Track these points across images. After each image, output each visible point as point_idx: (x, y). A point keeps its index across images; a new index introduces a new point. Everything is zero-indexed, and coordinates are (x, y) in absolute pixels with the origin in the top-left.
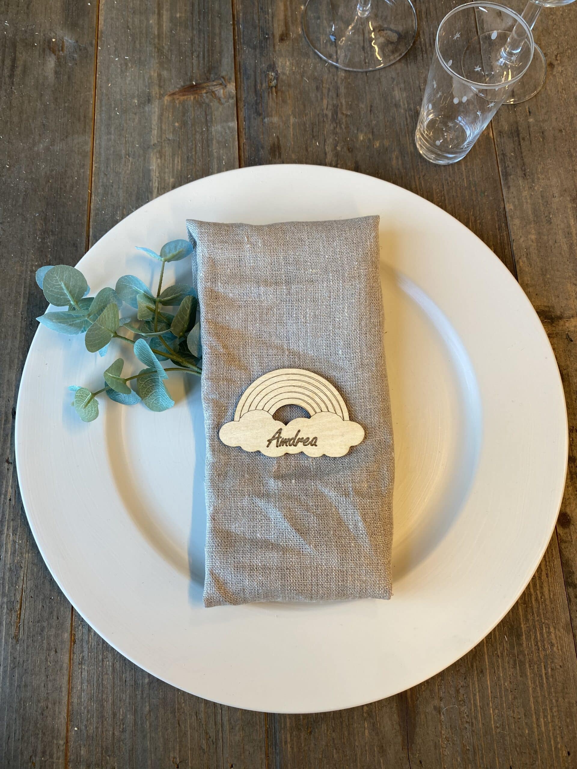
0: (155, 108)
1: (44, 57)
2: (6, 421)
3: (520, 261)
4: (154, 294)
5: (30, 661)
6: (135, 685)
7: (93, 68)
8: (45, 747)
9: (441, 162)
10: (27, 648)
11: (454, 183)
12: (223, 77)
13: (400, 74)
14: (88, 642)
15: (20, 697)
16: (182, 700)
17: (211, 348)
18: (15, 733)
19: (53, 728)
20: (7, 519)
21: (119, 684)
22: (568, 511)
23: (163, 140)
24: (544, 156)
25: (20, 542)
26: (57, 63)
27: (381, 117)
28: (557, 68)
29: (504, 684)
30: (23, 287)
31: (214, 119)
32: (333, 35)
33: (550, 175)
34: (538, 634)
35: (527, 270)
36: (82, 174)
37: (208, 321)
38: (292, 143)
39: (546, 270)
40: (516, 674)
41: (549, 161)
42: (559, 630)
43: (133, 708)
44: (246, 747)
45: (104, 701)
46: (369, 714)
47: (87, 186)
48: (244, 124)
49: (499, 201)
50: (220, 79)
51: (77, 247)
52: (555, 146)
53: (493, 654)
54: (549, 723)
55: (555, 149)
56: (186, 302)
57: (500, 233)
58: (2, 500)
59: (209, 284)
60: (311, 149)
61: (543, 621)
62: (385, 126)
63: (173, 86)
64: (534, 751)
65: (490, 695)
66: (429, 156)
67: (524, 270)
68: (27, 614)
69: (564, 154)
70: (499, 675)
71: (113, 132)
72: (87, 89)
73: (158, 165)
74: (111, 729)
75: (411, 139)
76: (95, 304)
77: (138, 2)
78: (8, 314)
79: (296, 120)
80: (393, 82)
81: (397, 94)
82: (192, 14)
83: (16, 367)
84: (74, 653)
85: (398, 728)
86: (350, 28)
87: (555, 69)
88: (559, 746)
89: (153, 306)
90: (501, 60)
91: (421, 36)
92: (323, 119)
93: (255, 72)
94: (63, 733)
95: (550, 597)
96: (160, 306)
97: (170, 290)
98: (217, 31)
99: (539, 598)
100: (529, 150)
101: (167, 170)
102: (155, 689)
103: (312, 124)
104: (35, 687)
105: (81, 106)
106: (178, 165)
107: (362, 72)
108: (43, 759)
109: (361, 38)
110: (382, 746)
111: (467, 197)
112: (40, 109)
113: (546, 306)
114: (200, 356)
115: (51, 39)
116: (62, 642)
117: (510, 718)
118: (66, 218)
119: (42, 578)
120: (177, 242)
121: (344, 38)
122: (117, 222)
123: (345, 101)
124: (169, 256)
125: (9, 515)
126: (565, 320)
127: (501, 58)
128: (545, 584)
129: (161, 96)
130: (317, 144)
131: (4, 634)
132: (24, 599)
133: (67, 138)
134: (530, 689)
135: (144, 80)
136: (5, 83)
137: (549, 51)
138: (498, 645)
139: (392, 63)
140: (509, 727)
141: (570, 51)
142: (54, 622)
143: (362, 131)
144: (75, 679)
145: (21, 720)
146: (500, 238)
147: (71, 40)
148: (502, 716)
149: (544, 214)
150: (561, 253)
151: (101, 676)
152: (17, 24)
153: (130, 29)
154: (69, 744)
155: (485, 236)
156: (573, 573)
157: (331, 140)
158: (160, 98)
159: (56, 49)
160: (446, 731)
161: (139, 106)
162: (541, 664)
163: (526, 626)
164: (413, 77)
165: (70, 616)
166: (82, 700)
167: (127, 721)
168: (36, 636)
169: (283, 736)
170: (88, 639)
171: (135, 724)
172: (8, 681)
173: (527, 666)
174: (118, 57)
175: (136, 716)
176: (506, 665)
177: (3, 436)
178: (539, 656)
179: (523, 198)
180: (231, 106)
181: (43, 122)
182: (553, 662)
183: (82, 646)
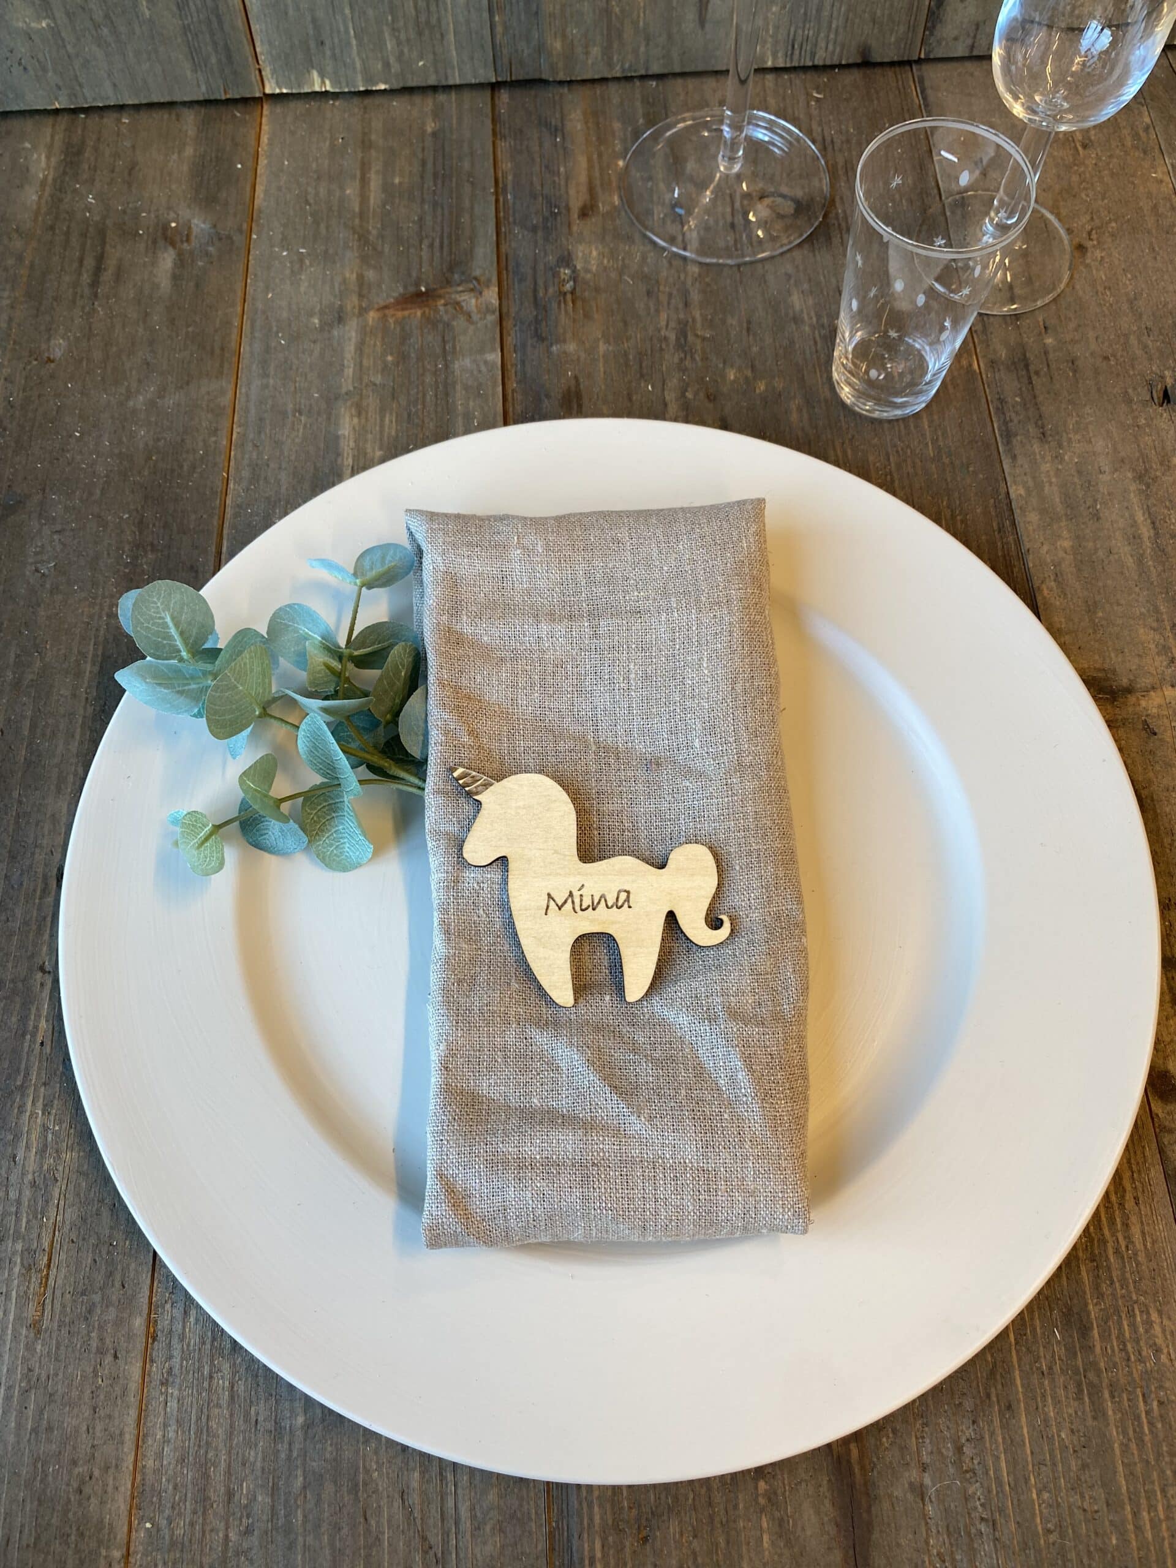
0: (350, 332)
1: (154, 253)
2: (45, 891)
3: (1044, 587)
4: (342, 642)
5: (61, 1376)
6: (276, 1430)
7: (241, 267)
10: (58, 1348)
11: (909, 451)
12: (476, 279)
13: (801, 268)
14: (182, 1338)
15: (35, 1456)
16: (373, 1463)
17: (446, 733)
18: (21, 1532)
19: (102, 1521)
20: (33, 1082)
21: (242, 1428)
22: (1171, 1066)
23: (364, 384)
24: (1078, 402)
25: (57, 1128)
26: (178, 262)
27: (768, 341)
28: (1092, 252)
29: (1059, 1436)
30: (93, 640)
31: (458, 348)
32: (676, 206)
33: (1091, 435)
34: (1126, 1327)
35: (1058, 603)
37: (441, 684)
38: (603, 387)
39: (1095, 602)
40: (1084, 1412)
41: (1087, 410)
42: (1170, 1319)
43: (271, 1480)
45: (209, 1465)
46: (770, 1500)
47: (221, 466)
48: (513, 357)
49: (996, 480)
50: (471, 282)
51: (197, 572)
52: (1097, 384)
54: (1161, 1521)
55: (1099, 390)
56: (399, 655)
57: (1002, 538)
58: (26, 1045)
59: (445, 618)
60: (639, 396)
61: (1134, 1298)
62: (776, 355)
63: (385, 295)
65: (1029, 1459)
67: (1051, 604)
68: (61, 1276)
69: (1115, 397)
70: (1046, 1414)
71: (272, 373)
72: (229, 302)
73: (354, 428)
74: (222, 1526)
75: (825, 375)
77: (327, 162)
78: (61, 692)
79: (611, 348)
80: (788, 280)
81: (796, 301)
82: (422, 177)
83: (69, 790)
84: (152, 1361)
85: (832, 1529)
86: (708, 193)
87: (1089, 254)
89: (336, 664)
90: (985, 238)
91: (838, 204)
92: (661, 346)
93: (534, 269)
94: (121, 1533)
95: (1145, 1246)
96: (350, 666)
97: (371, 631)
98: (467, 204)
99: (1123, 1248)
100: (1049, 393)
101: (369, 437)
102: (317, 1438)
103: (640, 353)
104: (69, 1433)
105: (216, 331)
106: (389, 428)
107: (731, 266)
109: (729, 210)
111: (936, 476)
112: (142, 338)
113: (1099, 670)
114: (424, 757)
115: (170, 222)
116: (130, 1337)
117: (1075, 1510)
118: (178, 520)
119: (96, 1202)
120: (385, 548)
121: (697, 209)
123: (701, 315)
124: (371, 575)
125: (38, 1074)
126: (1139, 694)
127: (985, 235)
128: (1134, 1219)
129: (363, 311)
130: (650, 388)
131: (11, 1318)
132: (57, 1246)
133: (188, 383)
134: (1116, 1445)
135: (332, 287)
136: (82, 297)
137: (1075, 225)
138: (1041, 1349)
139: (785, 248)
140: (1074, 1532)
141: (1113, 224)
142: (115, 1294)
143: (732, 366)
144: (152, 1417)
145: (36, 1503)
146: (1003, 546)
147: (204, 223)
148: (1058, 1505)
149: (1085, 502)
150: (1122, 573)
151: (205, 1410)
152: (109, 200)
153: (310, 205)
154: (132, 1560)
155: (974, 543)
157: (675, 381)
158: (360, 314)
159: (177, 239)
160: (938, 1540)
161: (322, 329)
162: (1134, 1392)
163: (1098, 1307)
164: (826, 272)
165: (149, 1282)
166: (165, 1462)
167: (255, 1509)
168: (76, 1323)
169: (586, 1545)
170: (184, 1328)
171: (272, 1516)
172: (13, 1419)
173: (1106, 1395)
174: (287, 250)
175: (276, 1497)
176: (1061, 1392)
177: (37, 920)
178: (1130, 1373)
179: (1043, 475)
180: (489, 325)
181: (146, 359)
182: (1161, 1387)
183: (169, 1345)
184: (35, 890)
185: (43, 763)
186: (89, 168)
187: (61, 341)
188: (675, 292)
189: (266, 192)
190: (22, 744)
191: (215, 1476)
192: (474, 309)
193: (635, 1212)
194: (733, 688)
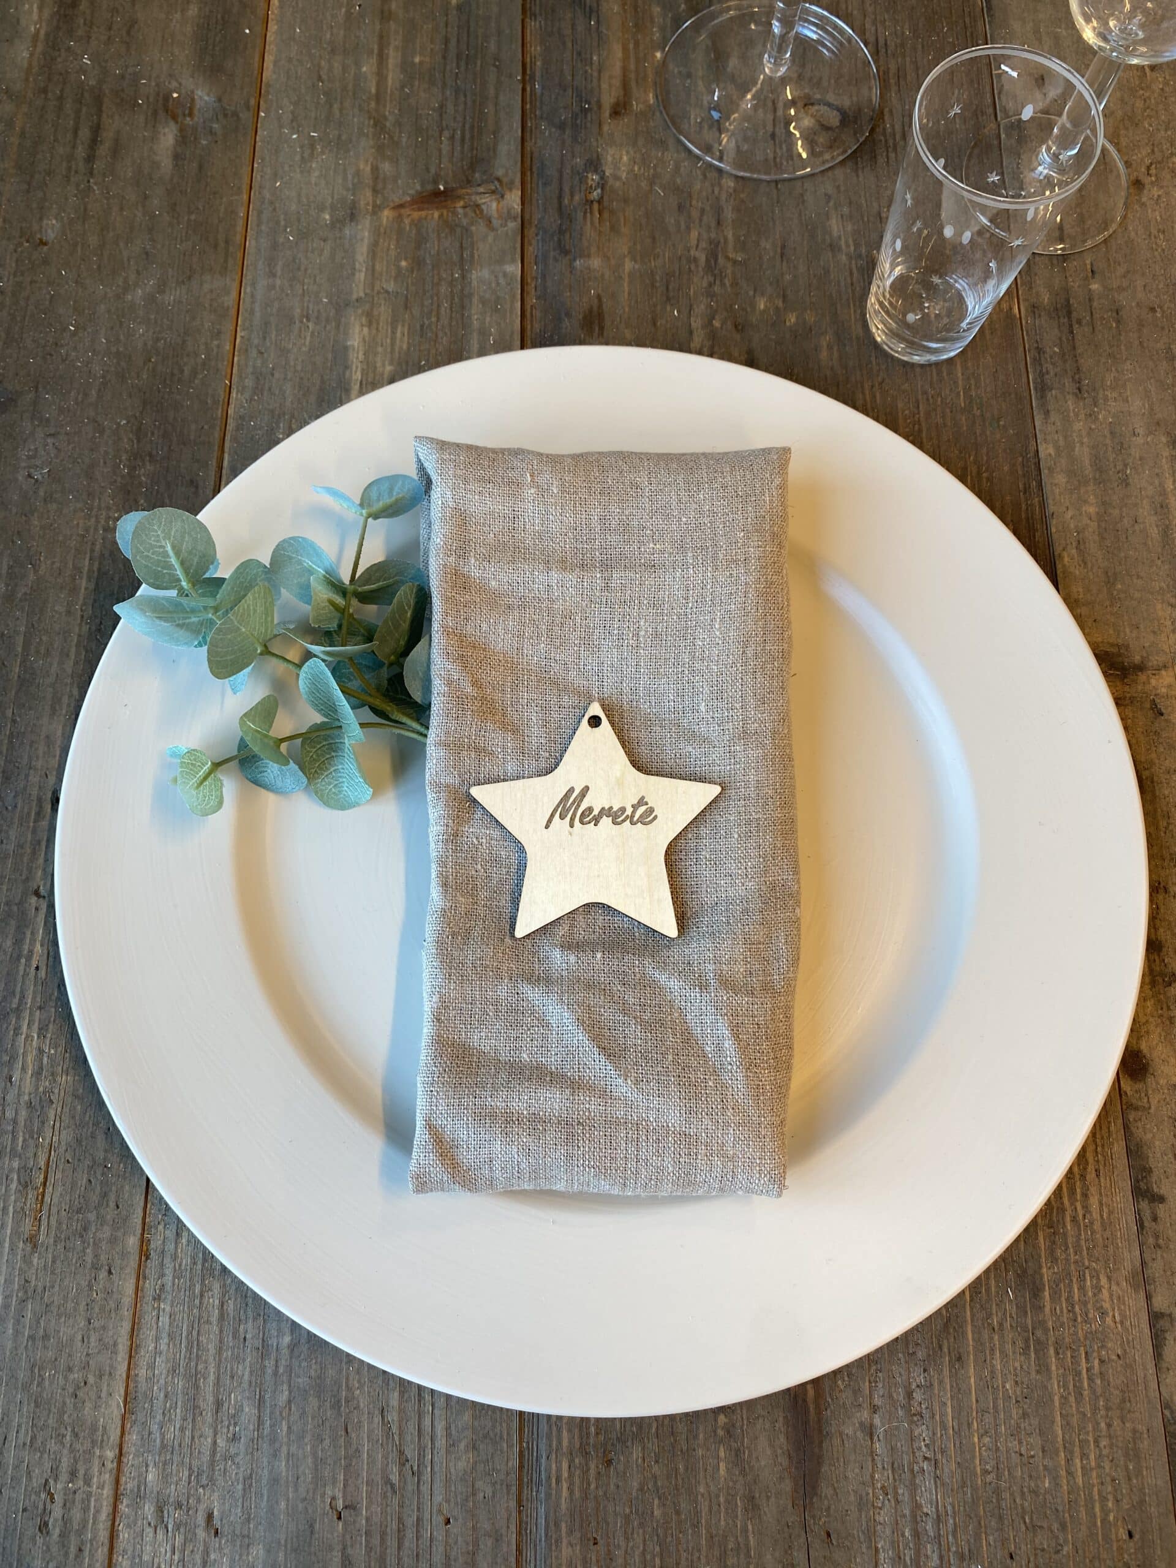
0: (362, 233)
1: (154, 127)
2: (40, 815)
3: (1065, 554)
4: (346, 578)
5: (57, 1288)
6: (263, 1347)
7: (248, 150)
8: (76, 1461)
9: (916, 357)
10: (54, 1262)
11: (939, 399)
12: (498, 179)
13: (842, 189)
14: (175, 1257)
15: (32, 1360)
16: (355, 1382)
17: (449, 683)
18: (17, 1432)
19: (96, 1425)
20: (28, 1006)
21: (231, 1344)
22: (1144, 1046)
23: (376, 291)
24: (1118, 356)
25: (52, 1052)
26: (180, 139)
27: (802, 269)
28: (1150, 191)
29: (1004, 1387)
30: (88, 556)
31: (476, 257)
32: (715, 109)
33: (1129, 393)
34: (1076, 1290)
35: (1077, 572)
36: (215, 350)
37: (446, 631)
38: (627, 309)
39: (1115, 574)
40: (1028, 1366)
41: (1128, 366)
42: (1118, 1284)
43: (258, 1393)
44: (479, 1484)
45: (199, 1376)
46: (728, 1432)
47: (223, 373)
48: (534, 269)
49: (1027, 437)
50: (493, 182)
51: (197, 487)
52: (1140, 338)
53: (983, 1324)
54: (1092, 1469)
55: (1141, 344)
56: (405, 595)
57: (1027, 500)
58: (22, 968)
59: (452, 559)
60: (664, 322)
61: (1087, 1263)
62: (810, 285)
63: (401, 192)
64: (1061, 1525)
65: (974, 1407)
66: (892, 346)
67: (1070, 574)
68: (57, 1194)
69: (1158, 354)
70: (993, 1366)
71: (279, 273)
72: (235, 189)
73: (364, 340)
74: (211, 1432)
75: (859, 311)
76: (229, 588)
77: (342, 32)
78: (56, 608)
79: (637, 267)
80: (828, 202)
81: (835, 226)
82: (444, 58)
83: (64, 712)
84: (145, 1278)
85: (784, 1461)
86: (749, 97)
87: (1146, 192)
88: (1111, 1518)
90: (1040, 168)
91: (886, 117)
92: (690, 268)
93: (561, 172)
94: (114, 1435)
95: (1102, 1216)
96: (354, 602)
97: (376, 570)
98: (492, 91)
99: (1081, 1217)
100: (1089, 344)
101: (380, 349)
102: (302, 1357)
103: (667, 274)
104: (64, 1342)
105: (220, 221)
106: (401, 340)
107: (768, 182)
108: (70, 1485)
109: (770, 117)
110: (753, 1498)
111: (965, 428)
112: (141, 225)
113: (1112, 645)
114: (427, 702)
115: (171, 93)
116: (124, 1255)
117: (1013, 1454)
118: (178, 430)
119: (91, 1125)
120: (393, 479)
121: (736, 115)
122: (277, 442)
123: (734, 234)
124: (378, 506)
125: (34, 998)
126: (1150, 672)
127: (1040, 165)
128: (1093, 1190)
129: (376, 209)
130: (676, 313)
131: (9, 1232)
132: (53, 1165)
133: (189, 278)
134: (1056, 1398)
135: (345, 179)
137: (1135, 157)
138: (994, 1306)
139: (827, 166)
140: (1009, 1473)
142: (110, 1213)
143: (763, 295)
144: (145, 1330)
145: (33, 1405)
146: (1027, 509)
147: (208, 95)
148: (997, 1449)
149: (1115, 466)
150: (1145, 544)
151: (196, 1326)
152: (106, 61)
153: (323, 82)
154: (125, 1460)
155: (998, 504)
156: (1150, 1171)
157: (703, 307)
158: (374, 213)
159: (180, 111)
160: (883, 1475)
161: (333, 225)
162: (1079, 1350)
163: (1052, 1270)
164: (868, 195)
165: (142, 1204)
166: (156, 1372)
167: (243, 1418)
168: (72, 1239)
169: (554, 1466)
170: (176, 1248)
171: (258, 1426)
172: (11, 1326)
173: (1052, 1351)
174: (298, 132)
175: (262, 1410)
176: (1009, 1347)
177: (31, 844)
178: (1076, 1333)
179: (1075, 434)
180: (510, 233)
181: (144, 248)
182: (1103, 1347)
183: (162, 1265)
184: (29, 814)
185: (37, 681)
186: (85, 24)
187: (54, 222)
188: (708, 208)
189: (275, 63)
190: (16, 661)
191: (205, 1386)
192: (495, 214)
193: (616, 1170)
194: (744, 652)
